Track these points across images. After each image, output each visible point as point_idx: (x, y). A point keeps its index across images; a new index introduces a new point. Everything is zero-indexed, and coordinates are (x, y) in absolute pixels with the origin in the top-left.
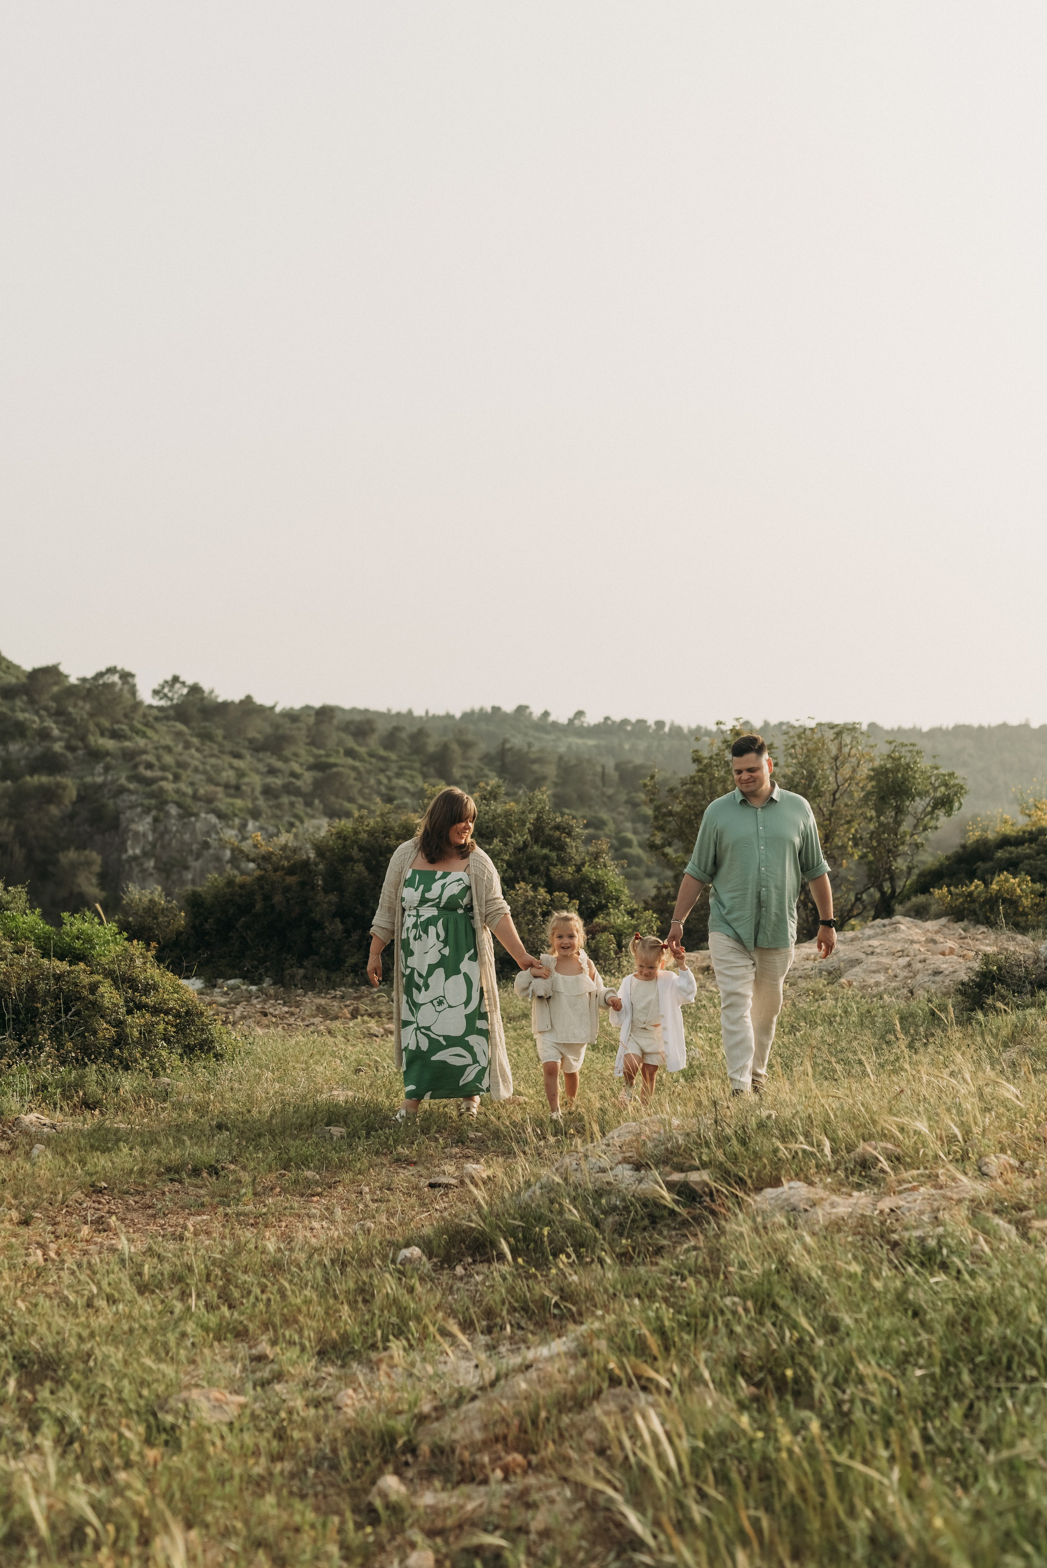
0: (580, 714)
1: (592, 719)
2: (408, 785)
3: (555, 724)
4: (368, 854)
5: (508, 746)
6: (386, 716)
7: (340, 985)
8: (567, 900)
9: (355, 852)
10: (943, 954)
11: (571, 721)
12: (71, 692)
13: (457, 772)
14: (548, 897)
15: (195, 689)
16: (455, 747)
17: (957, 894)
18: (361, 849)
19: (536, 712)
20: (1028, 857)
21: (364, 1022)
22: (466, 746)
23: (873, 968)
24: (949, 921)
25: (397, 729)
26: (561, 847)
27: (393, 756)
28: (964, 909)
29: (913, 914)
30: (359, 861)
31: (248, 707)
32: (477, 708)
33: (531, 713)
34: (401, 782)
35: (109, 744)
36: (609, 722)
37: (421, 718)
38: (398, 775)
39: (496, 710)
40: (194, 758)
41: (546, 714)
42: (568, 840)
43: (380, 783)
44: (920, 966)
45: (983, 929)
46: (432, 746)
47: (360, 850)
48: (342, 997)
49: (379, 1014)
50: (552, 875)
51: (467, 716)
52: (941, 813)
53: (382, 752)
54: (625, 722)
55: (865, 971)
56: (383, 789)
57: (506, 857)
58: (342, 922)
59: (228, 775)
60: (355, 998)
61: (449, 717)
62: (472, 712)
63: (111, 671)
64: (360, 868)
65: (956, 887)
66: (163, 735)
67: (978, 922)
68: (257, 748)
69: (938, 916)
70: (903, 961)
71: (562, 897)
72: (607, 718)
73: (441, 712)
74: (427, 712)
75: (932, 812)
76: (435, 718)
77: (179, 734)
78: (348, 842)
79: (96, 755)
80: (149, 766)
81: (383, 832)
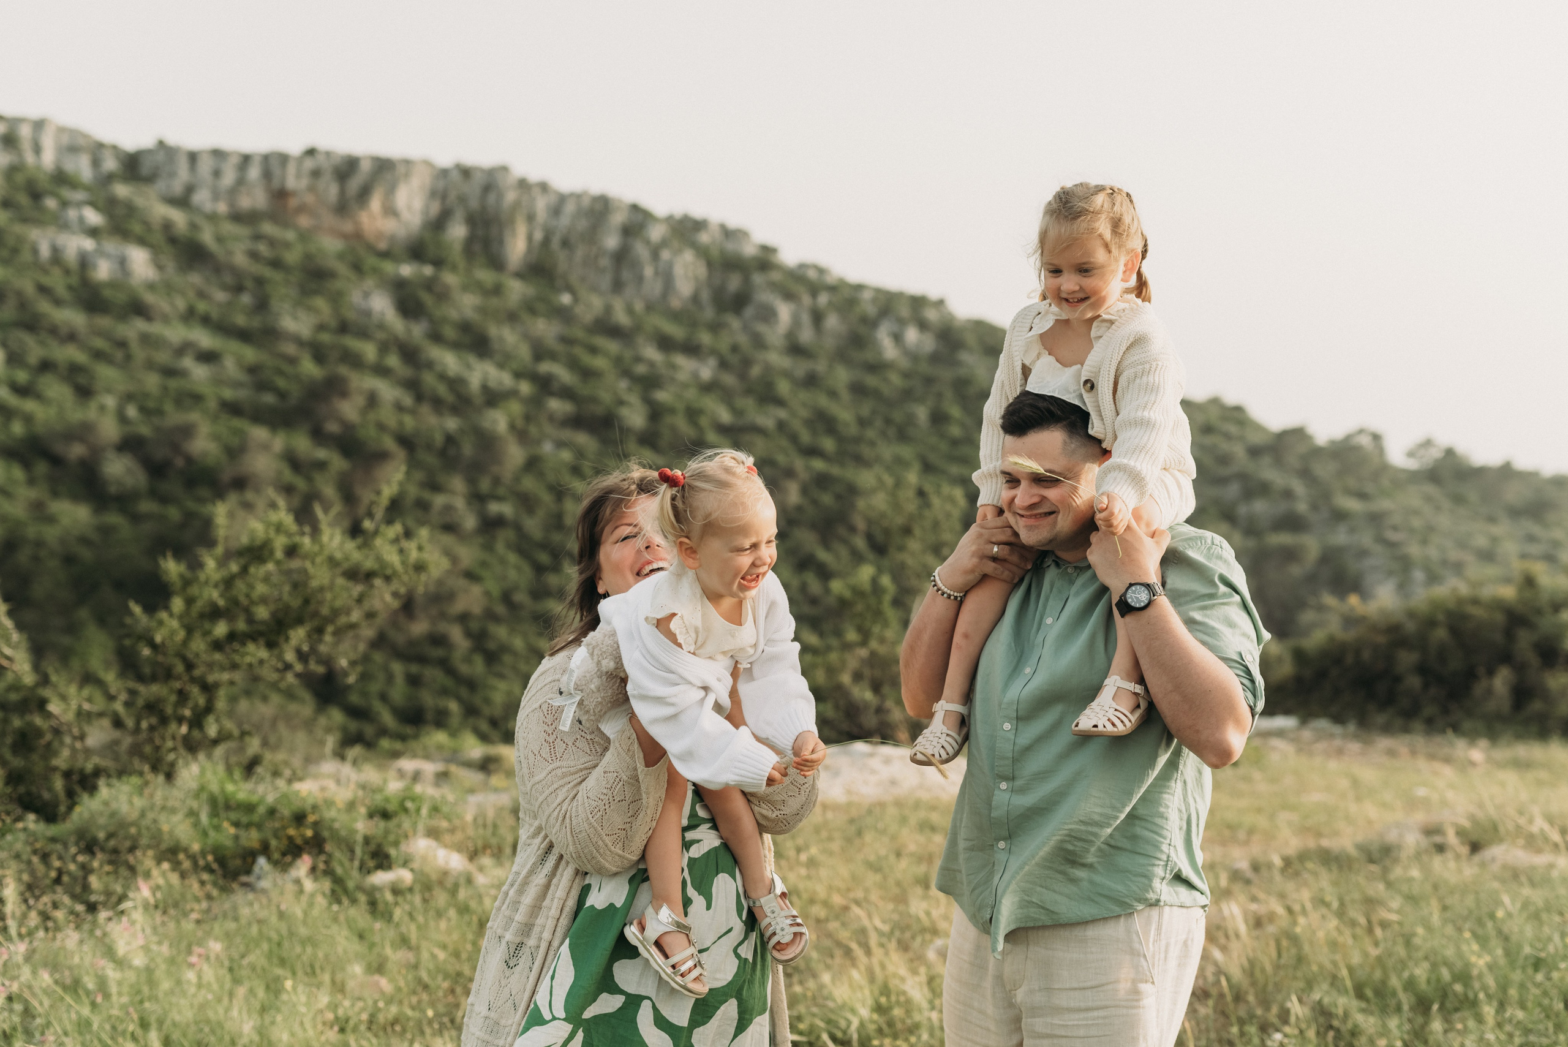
12: (1317, 452)
15: (1450, 452)
31: (1506, 471)
35: (1352, 505)
40: (1444, 521)
59: (1481, 541)
63: (1361, 431)
66: (1413, 497)
68: (1516, 513)
77: (1428, 499)
79: (1339, 516)
80: (1395, 528)
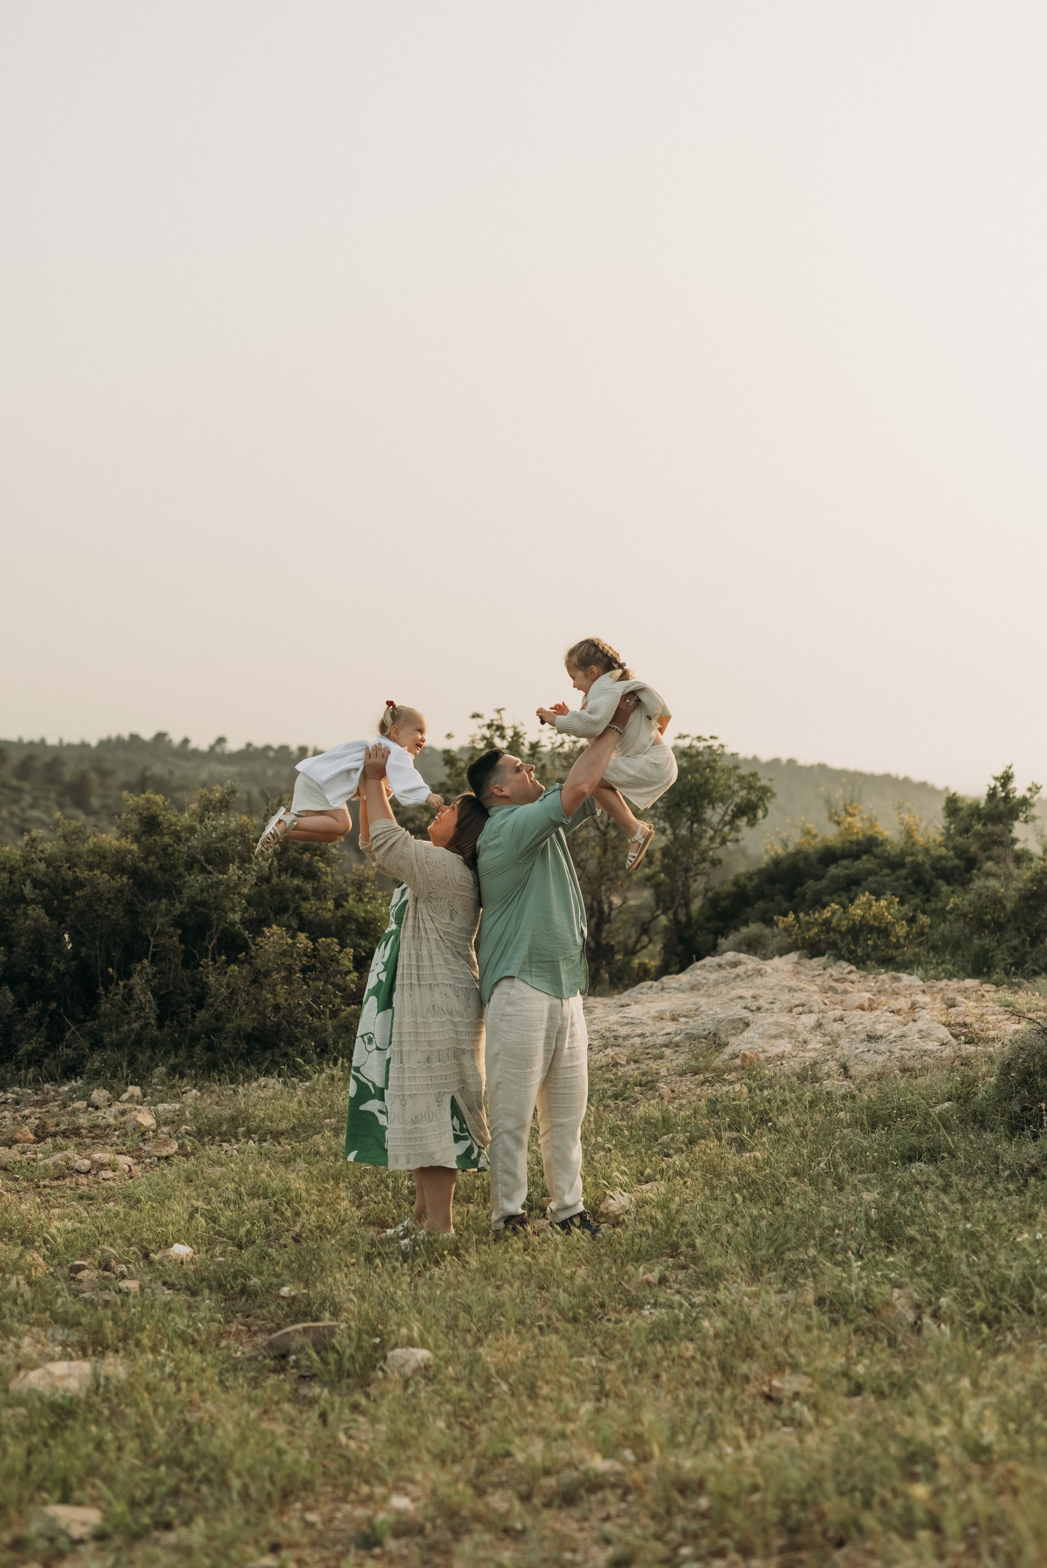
0: (221, 740)
1: (234, 745)
2: (43, 817)
3: (195, 752)
4: (46, 892)
5: (148, 774)
6: (19, 745)
7: (11, 1085)
8: (337, 948)
9: (28, 890)
10: (862, 1008)
11: (212, 748)
13: (95, 802)
14: (310, 945)
16: (93, 776)
17: (808, 923)
18: (36, 884)
19: (176, 738)
20: (870, 873)
21: (58, 1148)
22: (104, 774)
23: (773, 1031)
24: (801, 957)
25: (31, 758)
26: (312, 875)
27: (26, 786)
28: (820, 940)
29: (744, 948)
30: (33, 901)
32: (114, 735)
33: (170, 741)
34: (36, 813)
36: (251, 749)
37: (54, 747)
38: (33, 806)
39: (134, 738)
41: (186, 741)
42: (321, 864)
43: (12, 814)
44: (837, 1027)
45: (847, 967)
46: (68, 774)
47: (35, 887)
48: (17, 1103)
49: (76, 1131)
50: (305, 913)
51: (106, 745)
52: (743, 822)
53: (15, 783)
54: (268, 748)
55: (762, 1036)
56: (16, 821)
57: (245, 891)
58: (12, 990)
60: (36, 1104)
61: (84, 746)
62: (109, 740)
64: (37, 912)
65: (807, 914)
67: (839, 957)
69: (783, 952)
70: (809, 1020)
71: (329, 945)
72: (249, 745)
73: (75, 740)
74: (61, 741)
75: (731, 822)
76: (70, 746)
78: (15, 877)
81: (68, 860)
